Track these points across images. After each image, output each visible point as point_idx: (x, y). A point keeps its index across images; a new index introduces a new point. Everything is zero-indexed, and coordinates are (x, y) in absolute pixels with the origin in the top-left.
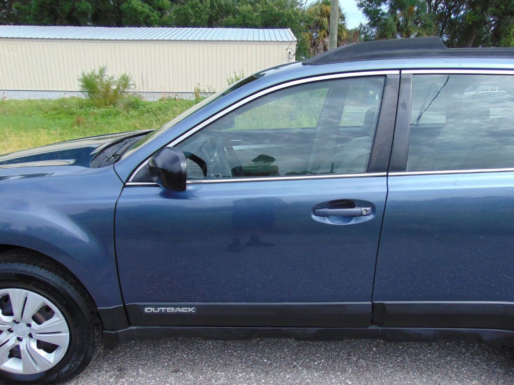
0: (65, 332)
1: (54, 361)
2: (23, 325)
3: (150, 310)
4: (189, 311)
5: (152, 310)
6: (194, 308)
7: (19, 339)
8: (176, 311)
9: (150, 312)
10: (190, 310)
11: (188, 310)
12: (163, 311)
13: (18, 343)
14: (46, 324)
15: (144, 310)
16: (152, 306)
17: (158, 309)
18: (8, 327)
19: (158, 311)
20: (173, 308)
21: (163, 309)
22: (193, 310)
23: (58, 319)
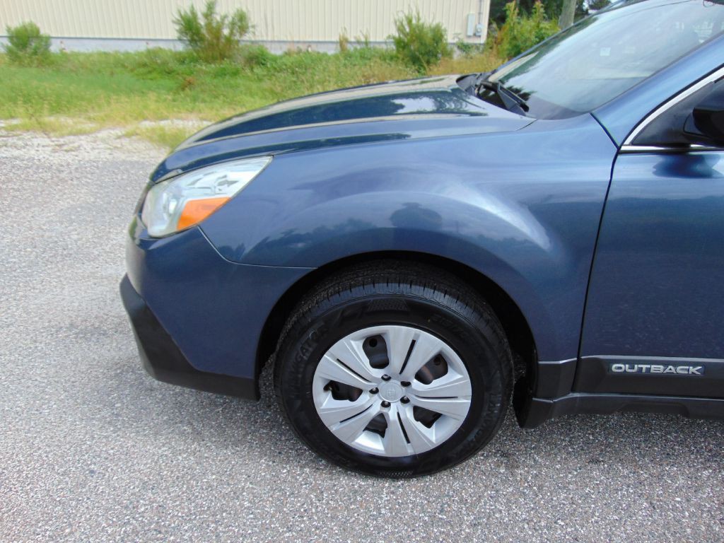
0: (465, 397)
1: (436, 440)
2: (395, 384)
3: (621, 368)
4: (690, 373)
5: (625, 368)
6: (700, 367)
7: (385, 405)
8: (667, 370)
9: (620, 371)
10: (692, 369)
11: (688, 370)
12: (644, 371)
13: (385, 410)
14: (436, 383)
15: (610, 369)
16: (625, 362)
17: (636, 366)
18: (373, 385)
19: (635, 370)
20: (662, 367)
21: (644, 367)
22: (697, 370)
23: (459, 376)
